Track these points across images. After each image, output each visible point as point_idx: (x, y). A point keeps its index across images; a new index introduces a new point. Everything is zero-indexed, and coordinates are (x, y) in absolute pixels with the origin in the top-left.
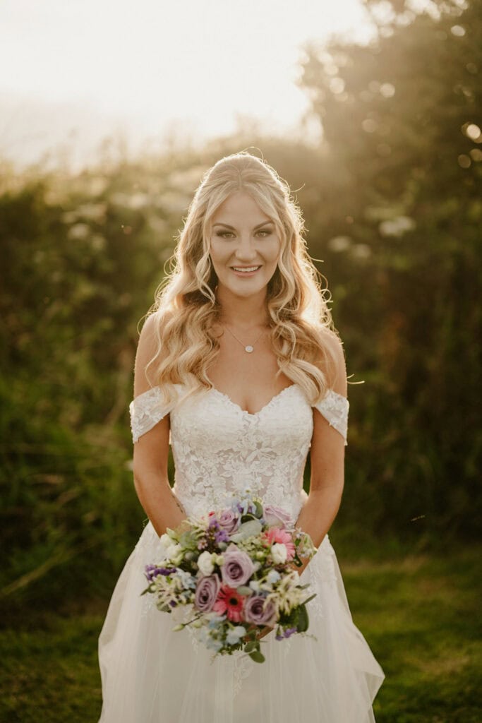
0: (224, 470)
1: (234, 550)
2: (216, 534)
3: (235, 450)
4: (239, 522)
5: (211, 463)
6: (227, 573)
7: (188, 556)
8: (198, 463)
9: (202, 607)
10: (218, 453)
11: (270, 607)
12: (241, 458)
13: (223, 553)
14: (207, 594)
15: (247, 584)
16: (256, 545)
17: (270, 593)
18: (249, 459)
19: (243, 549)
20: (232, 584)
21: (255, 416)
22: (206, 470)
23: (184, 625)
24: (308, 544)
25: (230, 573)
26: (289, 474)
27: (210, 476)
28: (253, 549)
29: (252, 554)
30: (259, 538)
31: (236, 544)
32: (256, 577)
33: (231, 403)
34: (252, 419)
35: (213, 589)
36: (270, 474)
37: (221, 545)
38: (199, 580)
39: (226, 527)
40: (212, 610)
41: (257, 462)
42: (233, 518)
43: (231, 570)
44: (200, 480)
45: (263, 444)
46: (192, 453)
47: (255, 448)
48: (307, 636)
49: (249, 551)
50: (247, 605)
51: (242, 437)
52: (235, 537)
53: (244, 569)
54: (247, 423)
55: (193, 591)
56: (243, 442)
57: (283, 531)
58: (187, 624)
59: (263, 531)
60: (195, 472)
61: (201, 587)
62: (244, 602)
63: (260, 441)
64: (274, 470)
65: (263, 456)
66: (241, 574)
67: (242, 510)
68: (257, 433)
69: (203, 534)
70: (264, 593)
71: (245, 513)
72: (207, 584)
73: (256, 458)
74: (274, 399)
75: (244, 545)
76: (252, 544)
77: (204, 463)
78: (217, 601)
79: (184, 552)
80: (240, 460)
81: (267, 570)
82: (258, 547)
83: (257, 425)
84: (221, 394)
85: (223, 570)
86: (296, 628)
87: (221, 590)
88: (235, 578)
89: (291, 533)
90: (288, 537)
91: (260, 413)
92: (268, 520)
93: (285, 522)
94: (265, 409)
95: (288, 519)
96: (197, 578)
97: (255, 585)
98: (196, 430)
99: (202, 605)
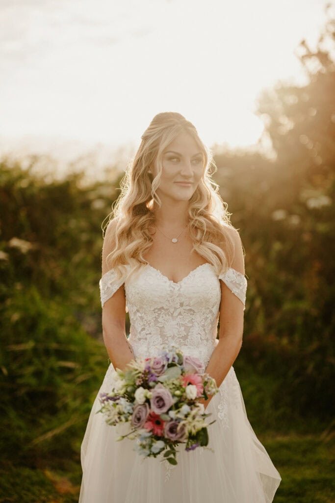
0: (159, 322)
1: (161, 388)
2: (149, 376)
3: (165, 308)
4: (166, 367)
5: (150, 317)
6: (154, 404)
7: (129, 389)
8: (142, 318)
9: (136, 425)
10: (154, 310)
11: (182, 429)
12: (170, 314)
13: (152, 390)
14: (140, 416)
15: (167, 413)
16: (176, 385)
17: (183, 420)
18: (176, 314)
19: (167, 387)
20: (157, 411)
21: (178, 284)
22: (147, 322)
23: (123, 437)
24: (212, 386)
25: (157, 404)
26: (203, 326)
27: (150, 327)
28: (174, 388)
29: (172, 391)
30: (178, 380)
31: (162, 383)
32: (174, 408)
33: (162, 276)
34: (176, 287)
35: (144, 413)
36: (190, 325)
37: (151, 384)
38: (136, 406)
39: (156, 370)
40: (143, 428)
41: (181, 317)
42: (162, 364)
43: (158, 402)
44: (143, 329)
45: (184, 304)
46: (138, 311)
47: (179, 306)
48: (208, 449)
49: (171, 389)
50: (167, 427)
51: (169, 299)
52: (161, 378)
53: (166, 402)
54: (173, 289)
55: (131, 414)
56: (170, 302)
57: (196, 375)
58: (126, 436)
59: (182, 375)
60: (139, 324)
61: (136, 412)
62: (165, 424)
63: (182, 301)
64: (193, 322)
65: (185, 312)
66: (164, 405)
67: (168, 359)
68: (180, 295)
69: (140, 375)
70: (178, 420)
71: (170, 362)
72: (140, 410)
73: (180, 314)
74: (191, 272)
75: (168, 385)
76: (173, 384)
77: (145, 317)
78: (146, 422)
79: (127, 386)
80: (169, 315)
81: (182, 404)
82: (178, 386)
83: (179, 290)
84: (155, 270)
85: (152, 401)
86: (199, 443)
87: (150, 414)
88: (160, 407)
89: (202, 376)
90: (199, 379)
91: (181, 282)
92: (186, 367)
93: (197, 369)
94: (185, 279)
95: (200, 367)
96: (134, 405)
97: (172, 414)
98: (138, 294)
99: (136, 424)
